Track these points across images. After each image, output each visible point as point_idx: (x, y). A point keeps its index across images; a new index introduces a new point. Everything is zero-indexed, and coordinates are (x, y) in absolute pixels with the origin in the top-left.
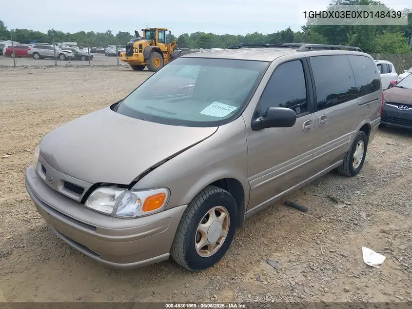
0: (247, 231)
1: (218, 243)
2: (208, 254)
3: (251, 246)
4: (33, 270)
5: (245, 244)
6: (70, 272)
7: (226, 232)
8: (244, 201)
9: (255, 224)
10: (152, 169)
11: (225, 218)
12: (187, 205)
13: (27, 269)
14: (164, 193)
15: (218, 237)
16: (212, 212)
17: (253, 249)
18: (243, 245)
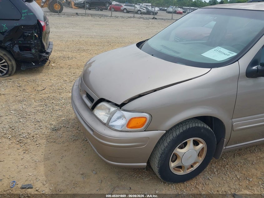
0: (224, 161)
1: (192, 166)
2: (181, 173)
3: (224, 176)
4: (66, 144)
5: (219, 172)
6: (85, 153)
7: (201, 160)
8: (224, 138)
9: (234, 157)
10: (140, 96)
11: (203, 149)
12: (165, 132)
13: (63, 142)
14: (145, 118)
15: (193, 162)
16: (190, 141)
17: (224, 179)
18: (216, 173)
